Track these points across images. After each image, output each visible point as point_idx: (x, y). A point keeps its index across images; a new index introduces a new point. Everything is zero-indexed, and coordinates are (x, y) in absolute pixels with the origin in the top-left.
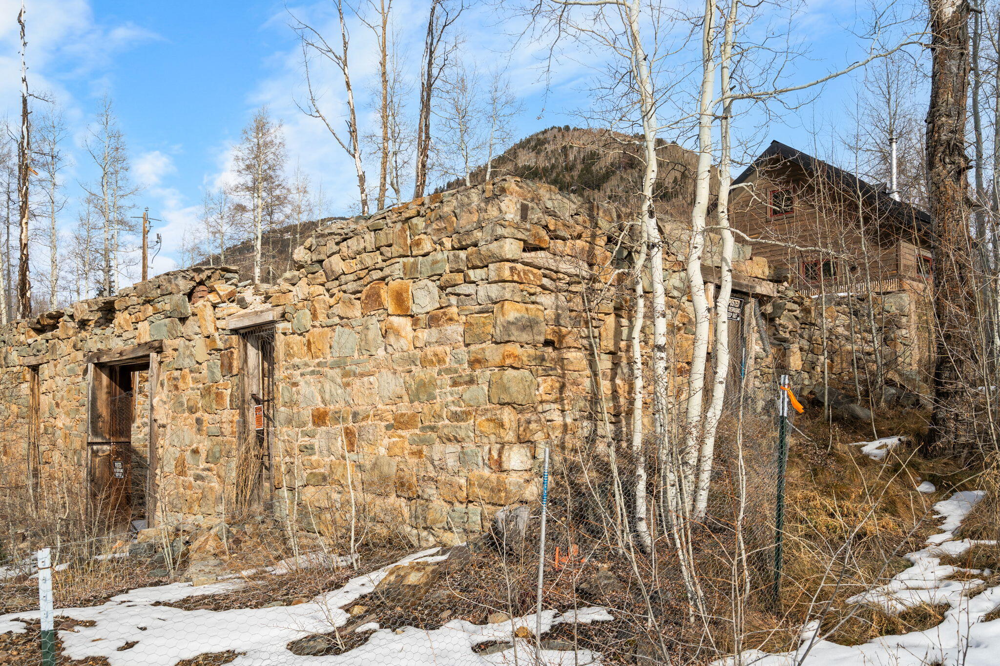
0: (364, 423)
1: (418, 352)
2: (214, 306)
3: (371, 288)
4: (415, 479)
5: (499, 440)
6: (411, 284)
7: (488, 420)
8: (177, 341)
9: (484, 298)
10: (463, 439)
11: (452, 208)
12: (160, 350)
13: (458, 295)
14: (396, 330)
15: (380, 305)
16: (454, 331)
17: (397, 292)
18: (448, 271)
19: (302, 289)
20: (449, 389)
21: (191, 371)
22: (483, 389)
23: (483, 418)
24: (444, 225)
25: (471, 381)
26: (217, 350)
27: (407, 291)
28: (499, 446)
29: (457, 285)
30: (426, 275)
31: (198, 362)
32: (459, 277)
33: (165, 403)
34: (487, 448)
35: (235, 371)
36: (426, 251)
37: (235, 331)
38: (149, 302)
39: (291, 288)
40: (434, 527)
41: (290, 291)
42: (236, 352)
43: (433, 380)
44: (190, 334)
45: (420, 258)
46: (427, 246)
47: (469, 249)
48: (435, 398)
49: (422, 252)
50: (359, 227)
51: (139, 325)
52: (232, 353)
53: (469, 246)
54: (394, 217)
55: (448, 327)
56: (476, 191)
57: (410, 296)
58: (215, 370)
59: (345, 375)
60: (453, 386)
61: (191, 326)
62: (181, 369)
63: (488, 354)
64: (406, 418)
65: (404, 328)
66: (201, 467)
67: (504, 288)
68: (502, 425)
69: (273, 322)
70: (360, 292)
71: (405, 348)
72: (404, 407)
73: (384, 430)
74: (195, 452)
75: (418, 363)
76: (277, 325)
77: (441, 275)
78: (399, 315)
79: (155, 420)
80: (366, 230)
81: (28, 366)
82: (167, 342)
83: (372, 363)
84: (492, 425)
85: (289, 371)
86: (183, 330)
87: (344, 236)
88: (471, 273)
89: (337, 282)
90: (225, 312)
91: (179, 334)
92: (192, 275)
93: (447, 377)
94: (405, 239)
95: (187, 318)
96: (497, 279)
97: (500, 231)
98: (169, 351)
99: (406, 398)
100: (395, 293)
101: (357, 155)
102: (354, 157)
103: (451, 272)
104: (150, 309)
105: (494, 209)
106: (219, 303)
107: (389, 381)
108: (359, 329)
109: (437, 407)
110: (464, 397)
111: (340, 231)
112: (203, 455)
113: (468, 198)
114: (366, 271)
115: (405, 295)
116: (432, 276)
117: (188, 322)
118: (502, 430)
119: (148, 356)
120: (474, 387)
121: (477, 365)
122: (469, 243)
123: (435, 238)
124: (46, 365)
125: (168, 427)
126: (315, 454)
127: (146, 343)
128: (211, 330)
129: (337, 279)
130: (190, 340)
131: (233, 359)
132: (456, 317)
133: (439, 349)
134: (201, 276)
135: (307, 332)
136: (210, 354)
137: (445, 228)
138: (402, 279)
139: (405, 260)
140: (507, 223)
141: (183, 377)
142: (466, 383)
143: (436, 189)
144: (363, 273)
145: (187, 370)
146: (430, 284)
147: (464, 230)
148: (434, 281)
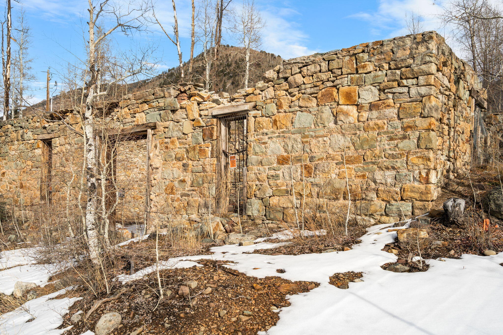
0: (320, 162)
1: (361, 124)
2: (199, 104)
3: (326, 91)
4: (360, 190)
5: (426, 167)
6: (358, 88)
7: (418, 157)
8: (168, 123)
9: (414, 93)
10: (399, 168)
11: (391, 48)
12: (154, 127)
13: (394, 93)
14: (346, 112)
15: (332, 100)
16: (392, 112)
17: (347, 93)
18: (386, 81)
19: (270, 92)
20: (386, 142)
21: (179, 139)
22: (413, 141)
23: (414, 156)
24: (383, 57)
25: (404, 137)
26: (200, 127)
27: (355, 92)
28: (426, 171)
29: (394, 88)
30: (369, 83)
31: (184, 134)
32: (395, 84)
33: (158, 156)
34: (417, 172)
35: (215, 137)
36: (369, 70)
37: (214, 117)
38: (145, 102)
39: (261, 93)
40: (374, 214)
41: (259, 94)
42: (215, 127)
43: (374, 138)
44: (178, 118)
45: (364, 75)
46: (370, 67)
47: (403, 69)
48: (376, 147)
49: (365, 71)
50: (317, 59)
51: (137, 115)
52: (213, 128)
53: (402, 67)
54: (344, 53)
55: (387, 110)
56: (410, 38)
57: (357, 95)
58: (199, 138)
59: (305, 137)
60: (390, 141)
61: (180, 114)
62: (170, 138)
63: (417, 123)
64: (353, 158)
65: (352, 111)
66: (187, 189)
67: (431, 89)
68: (429, 160)
69: (247, 111)
70: (317, 93)
71: (352, 122)
72: (351, 152)
73: (335, 165)
74: (183, 181)
75: (362, 129)
76: (249, 113)
77: (380, 83)
78: (348, 105)
79: (151, 165)
80: (322, 60)
81: (41, 140)
82: (159, 123)
83: (326, 130)
84: (421, 160)
85: (259, 137)
86: (173, 116)
87: (305, 64)
88: (404, 82)
89: (298, 89)
90: (208, 106)
91: (170, 119)
92: (179, 87)
93: (385, 136)
94: (353, 65)
95: (177, 110)
96: (425, 84)
97: (428, 59)
98: (160, 128)
99: (352, 148)
100: (345, 93)
101: (178, 44)
102: (176, 45)
103: (388, 81)
104: (146, 107)
105: (423, 48)
106: (202, 102)
107: (340, 139)
108: (315, 113)
109: (377, 152)
110: (399, 146)
111: (303, 61)
112: (189, 183)
113: (403, 42)
114: (321, 82)
115: (353, 94)
116: (374, 83)
117: (177, 112)
118: (428, 162)
119: (146, 131)
120: (407, 140)
121: (409, 129)
122: (403, 65)
123: (376, 64)
124: (58, 139)
125: (160, 169)
126: (279, 179)
127: (143, 124)
128: (196, 116)
129: (298, 87)
130: (178, 122)
131: (213, 131)
132: (392, 104)
133: (380, 122)
134: (185, 88)
135: (274, 115)
136: (194, 130)
137: (384, 58)
138: (349, 86)
139: (352, 76)
140: (433, 55)
141: (173, 142)
142: (400, 139)
143: (163, 72)
144: (318, 84)
145: (176, 138)
146: (373, 88)
147: (400, 59)
148: (375, 86)
